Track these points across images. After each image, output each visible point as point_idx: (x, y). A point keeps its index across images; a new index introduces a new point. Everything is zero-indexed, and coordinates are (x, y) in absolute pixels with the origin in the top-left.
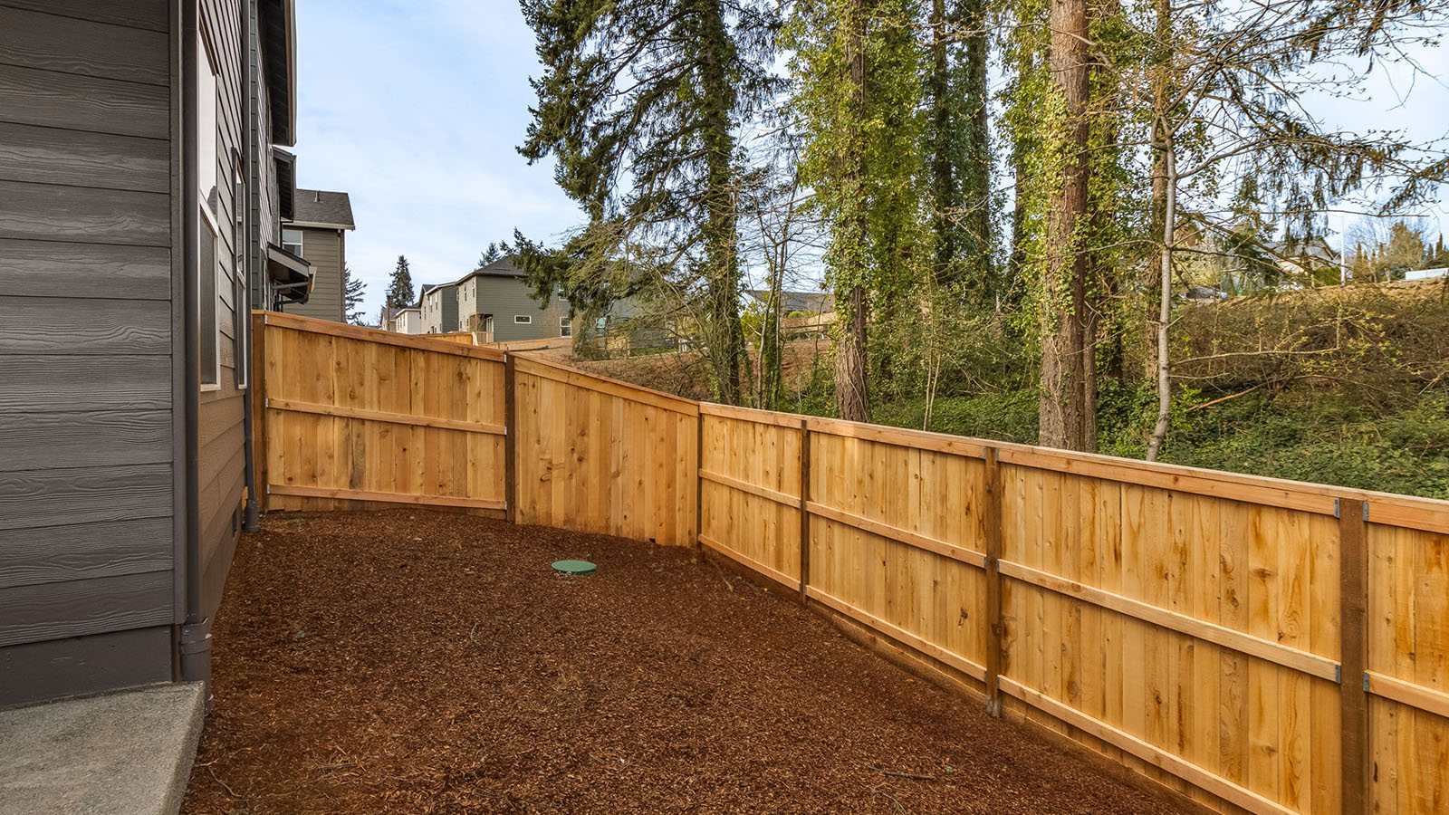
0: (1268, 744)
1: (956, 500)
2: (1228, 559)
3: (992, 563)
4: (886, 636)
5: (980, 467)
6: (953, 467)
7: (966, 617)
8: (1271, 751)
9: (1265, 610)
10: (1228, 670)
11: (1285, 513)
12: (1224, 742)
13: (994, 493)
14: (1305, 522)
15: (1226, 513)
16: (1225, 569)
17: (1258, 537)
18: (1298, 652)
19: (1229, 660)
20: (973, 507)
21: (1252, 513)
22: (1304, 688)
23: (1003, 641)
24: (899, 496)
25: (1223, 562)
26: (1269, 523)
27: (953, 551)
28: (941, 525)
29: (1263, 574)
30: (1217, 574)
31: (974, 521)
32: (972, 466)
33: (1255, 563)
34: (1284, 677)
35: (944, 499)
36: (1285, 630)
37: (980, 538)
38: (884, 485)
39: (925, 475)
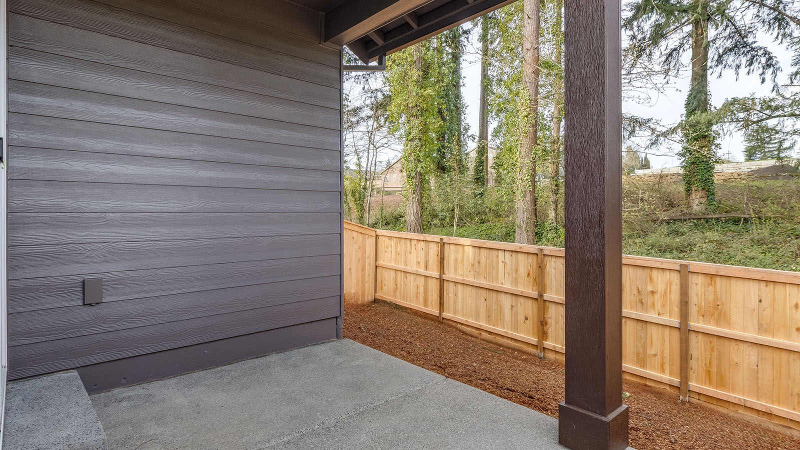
0: (655, 353)
1: (523, 271)
2: (640, 287)
3: (541, 296)
4: (486, 331)
5: (535, 257)
6: (521, 257)
7: (527, 319)
8: (655, 355)
9: (654, 305)
10: (639, 328)
11: (661, 270)
12: (638, 355)
13: (541, 267)
14: (668, 273)
15: (639, 271)
16: (639, 292)
17: (651, 279)
18: (665, 319)
19: (640, 324)
20: (531, 273)
21: (649, 271)
22: (667, 331)
23: (545, 328)
24: (494, 271)
25: (638, 289)
26: (655, 273)
27: (522, 292)
28: (515, 282)
29: (653, 292)
30: (636, 294)
31: (531, 279)
32: (531, 257)
33: (650, 289)
34: (660, 328)
35: (517, 271)
36: (661, 312)
37: (534, 286)
38: (486, 266)
39: (507, 261)
